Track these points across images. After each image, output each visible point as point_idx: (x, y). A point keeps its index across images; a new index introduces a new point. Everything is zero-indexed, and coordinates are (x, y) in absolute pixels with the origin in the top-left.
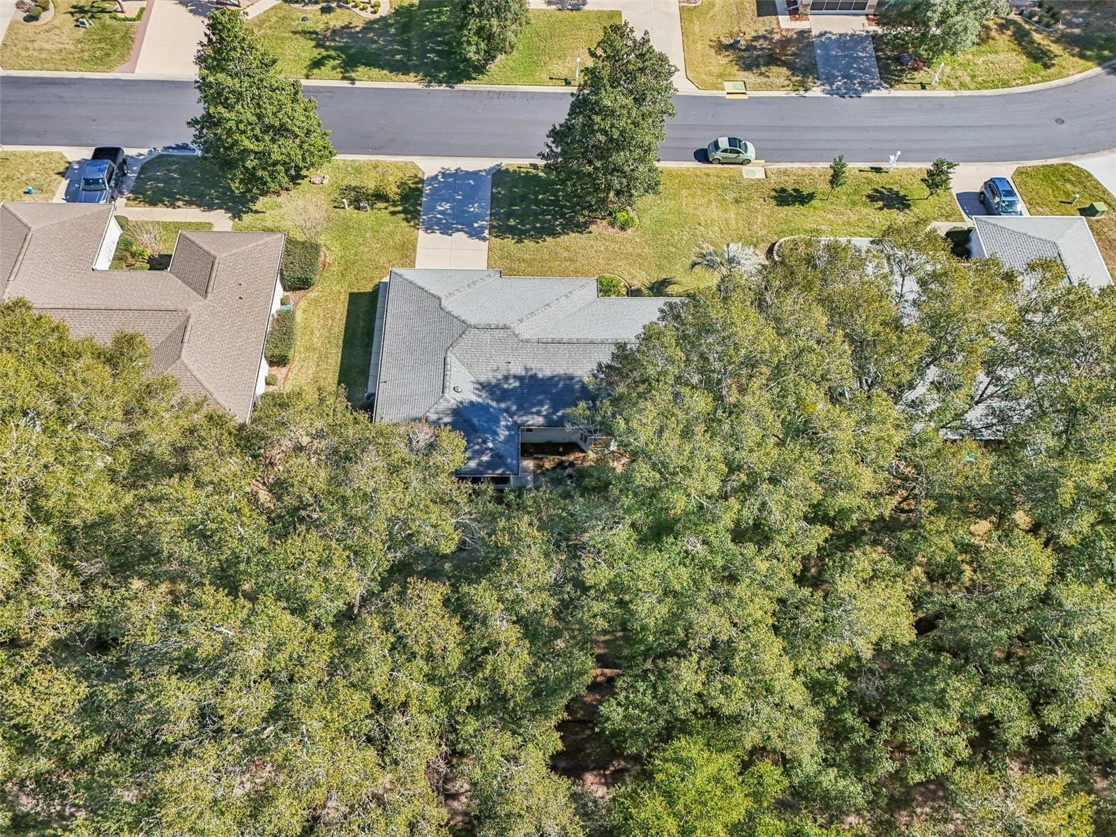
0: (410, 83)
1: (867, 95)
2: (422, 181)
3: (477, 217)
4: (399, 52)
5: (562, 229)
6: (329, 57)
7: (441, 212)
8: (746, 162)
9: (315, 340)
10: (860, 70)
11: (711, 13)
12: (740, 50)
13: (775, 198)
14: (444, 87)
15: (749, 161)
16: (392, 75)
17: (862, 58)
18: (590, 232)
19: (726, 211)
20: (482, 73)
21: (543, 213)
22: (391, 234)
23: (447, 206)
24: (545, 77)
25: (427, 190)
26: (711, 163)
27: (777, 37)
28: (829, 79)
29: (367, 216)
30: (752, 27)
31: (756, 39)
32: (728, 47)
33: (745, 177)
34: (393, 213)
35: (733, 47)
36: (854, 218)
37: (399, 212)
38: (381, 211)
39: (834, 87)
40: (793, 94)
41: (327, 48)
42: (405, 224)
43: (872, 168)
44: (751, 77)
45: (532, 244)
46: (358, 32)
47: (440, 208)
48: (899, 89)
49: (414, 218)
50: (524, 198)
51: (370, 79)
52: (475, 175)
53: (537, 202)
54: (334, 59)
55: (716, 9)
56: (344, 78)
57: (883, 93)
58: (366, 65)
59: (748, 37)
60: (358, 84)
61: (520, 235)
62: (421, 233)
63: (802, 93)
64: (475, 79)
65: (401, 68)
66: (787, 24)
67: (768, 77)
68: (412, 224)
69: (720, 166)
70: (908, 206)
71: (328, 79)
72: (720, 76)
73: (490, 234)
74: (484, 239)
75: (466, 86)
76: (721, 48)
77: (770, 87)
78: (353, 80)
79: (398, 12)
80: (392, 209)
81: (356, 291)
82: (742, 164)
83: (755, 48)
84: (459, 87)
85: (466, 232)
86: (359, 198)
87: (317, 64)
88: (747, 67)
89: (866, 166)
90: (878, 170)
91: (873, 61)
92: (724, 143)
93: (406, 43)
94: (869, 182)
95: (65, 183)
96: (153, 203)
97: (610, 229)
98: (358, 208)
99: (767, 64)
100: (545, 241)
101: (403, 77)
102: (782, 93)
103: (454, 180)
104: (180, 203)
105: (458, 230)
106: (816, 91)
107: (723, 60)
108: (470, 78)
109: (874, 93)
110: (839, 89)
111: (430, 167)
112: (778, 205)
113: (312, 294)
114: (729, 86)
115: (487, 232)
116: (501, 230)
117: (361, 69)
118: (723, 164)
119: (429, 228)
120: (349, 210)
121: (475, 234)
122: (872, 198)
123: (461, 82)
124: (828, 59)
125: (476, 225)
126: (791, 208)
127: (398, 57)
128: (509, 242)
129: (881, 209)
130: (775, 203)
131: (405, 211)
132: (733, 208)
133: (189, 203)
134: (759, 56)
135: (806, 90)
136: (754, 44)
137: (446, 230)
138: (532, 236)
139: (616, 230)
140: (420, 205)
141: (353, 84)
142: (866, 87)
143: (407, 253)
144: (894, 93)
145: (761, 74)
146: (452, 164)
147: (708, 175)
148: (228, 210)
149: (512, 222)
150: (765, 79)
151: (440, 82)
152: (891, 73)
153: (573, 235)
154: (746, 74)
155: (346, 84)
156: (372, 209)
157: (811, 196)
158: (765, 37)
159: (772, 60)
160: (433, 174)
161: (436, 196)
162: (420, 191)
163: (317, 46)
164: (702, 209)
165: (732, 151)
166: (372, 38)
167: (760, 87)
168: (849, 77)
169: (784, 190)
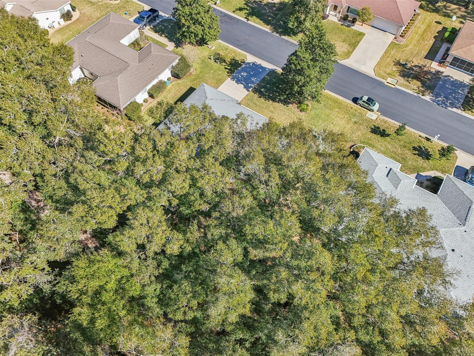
0: (267, 29)
1: (450, 109)
2: (244, 62)
3: (253, 82)
4: (271, 16)
5: (278, 101)
6: (246, 9)
7: (242, 76)
8: (372, 111)
9: (169, 96)
10: (454, 98)
11: (403, 49)
12: (406, 68)
13: (372, 129)
14: (278, 35)
15: (373, 111)
16: (263, 24)
17: (459, 93)
18: (288, 106)
19: (348, 124)
20: (295, 36)
21: (277, 92)
22: (219, 75)
23: (245, 74)
25: (244, 66)
26: (357, 104)
27: (425, 69)
28: (437, 95)
29: (217, 65)
30: (418, 61)
31: (416, 66)
32: (400, 65)
33: (367, 115)
34: (226, 68)
35: (404, 65)
36: (399, 152)
37: (228, 69)
38: (222, 66)
39: (437, 100)
40: (416, 94)
41: (248, 6)
42: (226, 73)
43: (426, 137)
44: (402, 80)
45: (264, 100)
46: (262, 5)
47: (242, 74)
48: (467, 113)
49: (231, 73)
50: (274, 83)
51: (254, 22)
52: (264, 69)
53: (278, 87)
54: (247, 10)
55: (408, 48)
56: (246, 18)
57: (459, 111)
58: (256, 17)
59: (413, 64)
60: (249, 22)
61: (262, 95)
62: (229, 78)
63: (420, 95)
64: (291, 36)
65: (267, 22)
66: (434, 66)
67: (410, 83)
68: (229, 74)
69: (360, 107)
70: (428, 159)
71: (240, 16)
72: (389, 74)
73: (252, 90)
74: (248, 91)
75: (286, 38)
76: (398, 63)
77: (407, 87)
78: (248, 20)
79: (281, 3)
80: (226, 67)
81: (193, 87)
82: (370, 110)
83: (413, 70)
84: (283, 37)
85: (244, 86)
86: (219, 59)
87: (241, 9)
88: (404, 76)
89: (424, 135)
90: (428, 139)
91: (464, 97)
92: (365, 98)
93: (276, 15)
94: (420, 142)
95: (138, 15)
96: (156, 32)
97: (296, 109)
98: (215, 61)
99: (413, 78)
100: (269, 101)
101: (265, 25)
102: (411, 92)
103: (255, 67)
104: (163, 35)
105: (242, 84)
106: (428, 98)
107: (395, 69)
108: (289, 35)
109: (454, 110)
110: (438, 101)
111: (250, 59)
112: (371, 132)
113: (179, 81)
114: (389, 80)
115: (251, 89)
116: (257, 91)
117: (254, 17)
118: (362, 107)
119: (233, 79)
120: (213, 61)
121: (247, 88)
122: (414, 148)
123: (285, 35)
124: (443, 87)
125: (250, 85)
126: (375, 135)
127: (270, 18)
128: (256, 96)
129: (415, 154)
130: (370, 131)
131: (229, 70)
132: (351, 124)
133: (166, 37)
134: (412, 74)
135: (423, 95)
136: (414, 68)
137: (238, 81)
138: (265, 97)
139: (299, 110)
140: (237, 70)
141: (248, 21)
142: (453, 105)
143: (220, 83)
144: (464, 114)
145: (408, 81)
146: (259, 61)
147: (352, 108)
148: (176, 44)
149: (263, 90)
150: (409, 84)
151: (277, 33)
152: (469, 105)
153: (280, 104)
154: (401, 78)
155: (245, 20)
156: (220, 64)
157: (388, 135)
158: (420, 67)
159: (416, 77)
160: (250, 62)
161: (244, 70)
162: (240, 65)
163: (245, 4)
164: (338, 119)
165: (367, 103)
166: (265, 8)
167: (403, 85)
168: (447, 98)
169: (378, 128)
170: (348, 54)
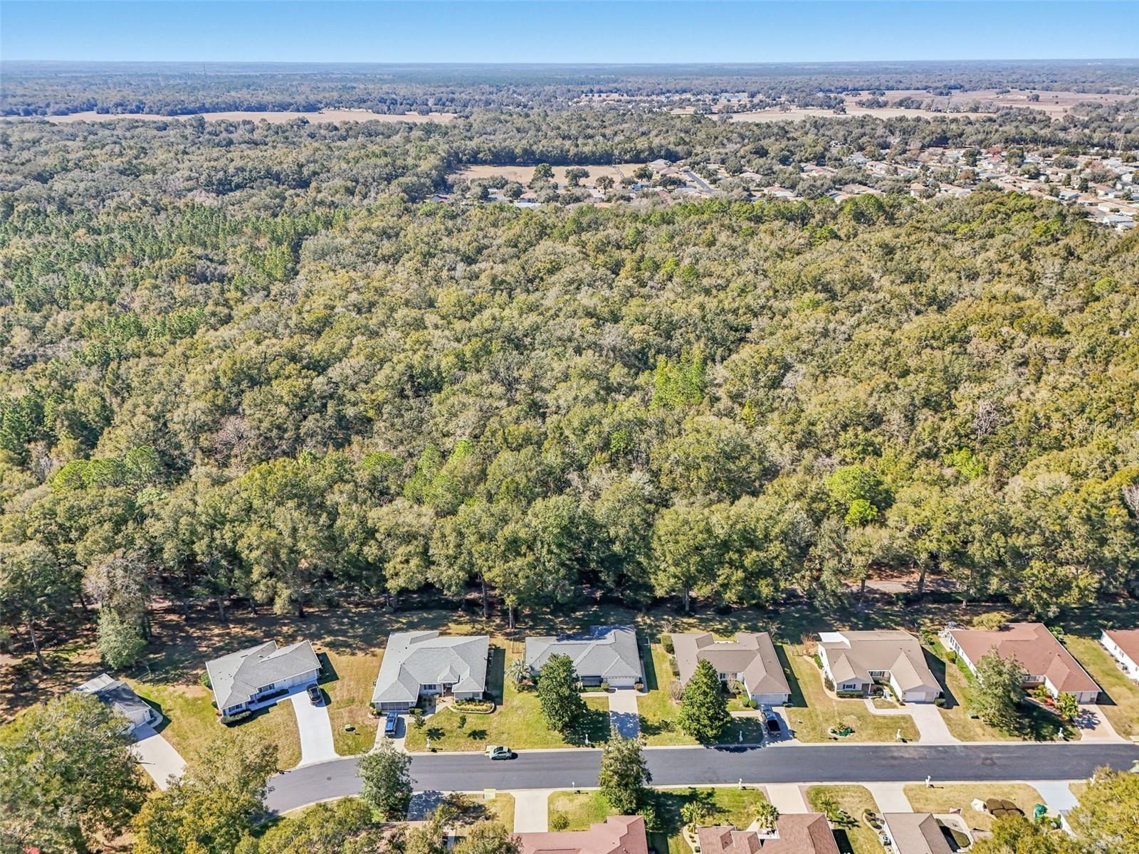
1: (421, 793)
2: (642, 736)
3: (615, 720)
4: (670, 805)
7: (630, 722)
10: (419, 805)
13: (486, 734)
19: (508, 729)
21: (587, 724)
23: (628, 725)
24: (590, 795)
25: (639, 732)
28: (438, 801)
29: (660, 719)
37: (648, 721)
38: (655, 721)
39: (436, 797)
40: (459, 793)
41: (708, 804)
42: (645, 716)
44: (480, 800)
45: (591, 709)
47: (631, 724)
49: (641, 718)
50: (596, 730)
51: (681, 789)
53: (590, 729)
54: (702, 797)
56: (693, 788)
58: (685, 797)
60: (686, 787)
61: (597, 713)
62: (637, 713)
63: (455, 793)
65: (665, 795)
67: (470, 803)
68: (641, 716)
71: (702, 788)
72: (496, 802)
73: (609, 713)
74: (611, 711)
76: (492, 817)
77: (472, 795)
78: (690, 788)
79: (677, 831)
80: (652, 723)
81: (656, 691)
83: (474, 817)
85: (619, 713)
86: (666, 726)
87: (710, 795)
88: (480, 806)
89: (439, 753)
90: (434, 750)
91: (410, 809)
96: (748, 719)
98: (666, 722)
99: (469, 808)
102: (465, 793)
104: (738, 720)
105: (622, 714)
106: (447, 794)
107: (493, 810)
109: (416, 793)
110: (434, 795)
114: (493, 796)
115: (611, 715)
116: (605, 715)
117: (687, 794)
119: (634, 715)
120: (669, 721)
121: (615, 714)
122: (443, 734)
125: (615, 717)
126: (480, 730)
128: (601, 710)
129: (441, 729)
130: (486, 732)
131: (646, 721)
132: (505, 730)
135: (452, 794)
137: (627, 715)
138: (592, 712)
140: (640, 725)
141: (688, 786)
143: (640, 705)
147: (513, 746)
150: (472, 800)
154: (481, 803)
157: (469, 735)
158: (466, 823)
159: (466, 810)
162: (642, 732)
167: (476, 796)
168: (426, 801)
169: (481, 739)
170: (551, 801)
